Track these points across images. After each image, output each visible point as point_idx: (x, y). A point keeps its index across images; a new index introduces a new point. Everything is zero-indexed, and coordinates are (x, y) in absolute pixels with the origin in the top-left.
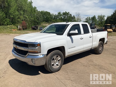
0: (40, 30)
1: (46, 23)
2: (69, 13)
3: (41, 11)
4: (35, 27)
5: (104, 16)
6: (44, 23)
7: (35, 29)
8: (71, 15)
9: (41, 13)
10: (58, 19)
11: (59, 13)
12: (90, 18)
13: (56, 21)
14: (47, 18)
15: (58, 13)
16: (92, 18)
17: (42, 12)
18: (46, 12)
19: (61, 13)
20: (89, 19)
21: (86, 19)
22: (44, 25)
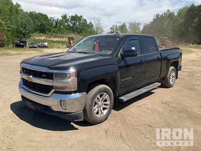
0: (30, 47)
1: (41, 34)
2: (81, 16)
3: (30, 13)
4: (20, 43)
5: (139, 24)
6: (36, 34)
7: (22, 46)
8: (85, 20)
9: (29, 16)
10: (62, 27)
11: (64, 17)
12: (117, 26)
13: (59, 30)
14: (41, 25)
15: (62, 17)
16: (120, 27)
17: (32, 15)
18: (40, 13)
19: (68, 17)
20: (116, 28)
21: (111, 29)
22: (38, 38)
